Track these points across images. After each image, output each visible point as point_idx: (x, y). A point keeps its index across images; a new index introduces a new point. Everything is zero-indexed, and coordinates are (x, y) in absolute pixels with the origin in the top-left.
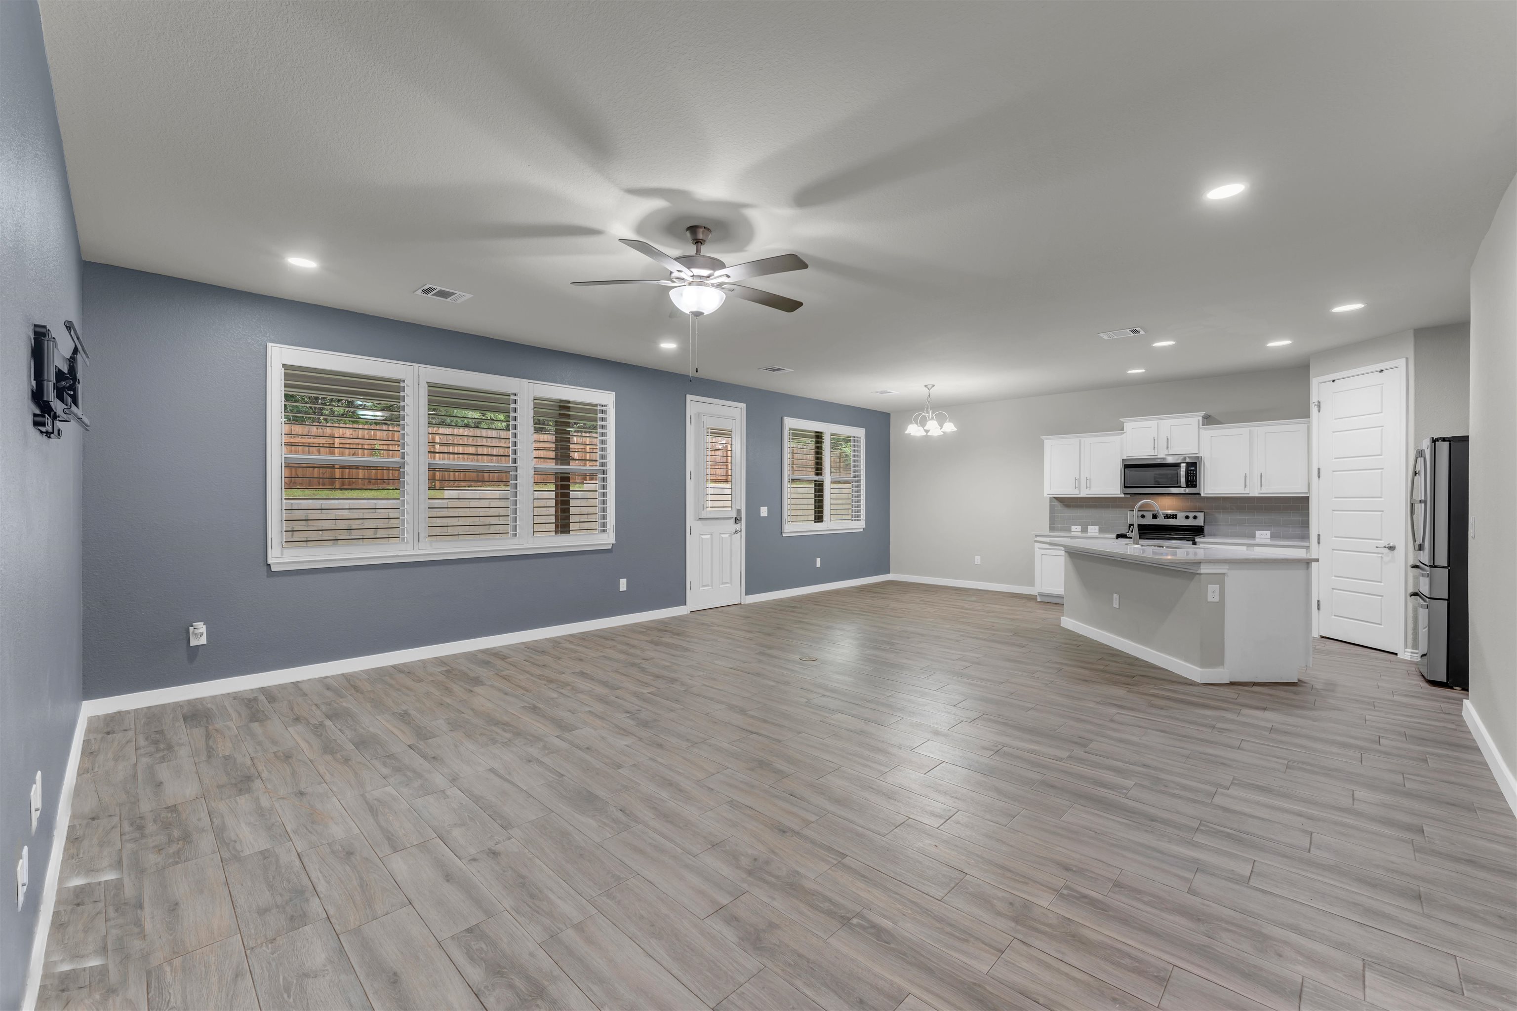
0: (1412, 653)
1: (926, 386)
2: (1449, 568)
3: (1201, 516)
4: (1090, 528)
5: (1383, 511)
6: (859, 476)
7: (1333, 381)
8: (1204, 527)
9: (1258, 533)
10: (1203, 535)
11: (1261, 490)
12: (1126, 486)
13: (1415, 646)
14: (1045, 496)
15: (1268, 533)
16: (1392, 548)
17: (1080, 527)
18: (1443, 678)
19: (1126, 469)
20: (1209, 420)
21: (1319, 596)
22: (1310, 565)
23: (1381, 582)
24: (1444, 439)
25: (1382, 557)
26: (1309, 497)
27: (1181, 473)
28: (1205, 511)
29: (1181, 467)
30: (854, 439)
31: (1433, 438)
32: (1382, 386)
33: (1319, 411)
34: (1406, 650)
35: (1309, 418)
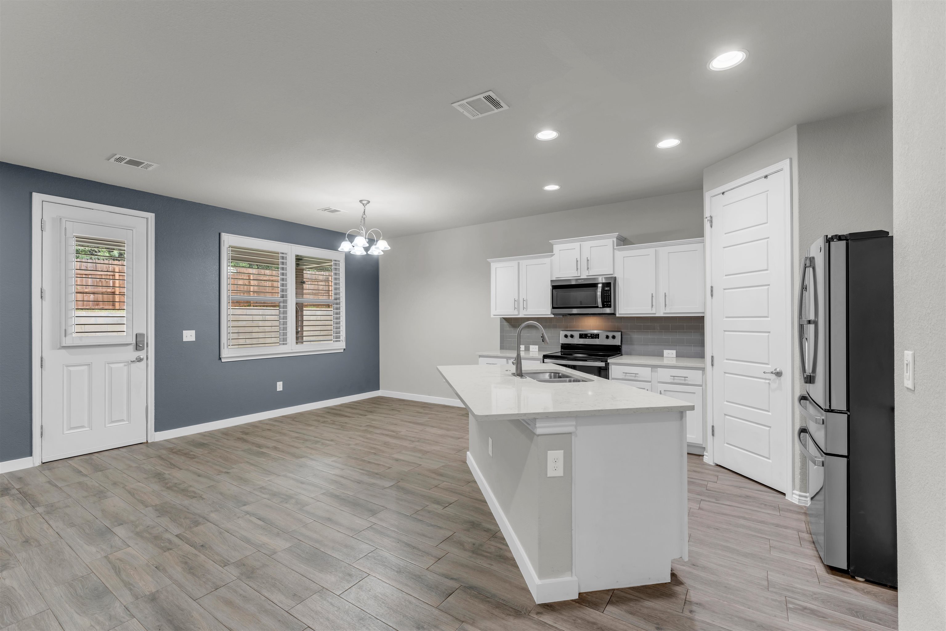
0: (800, 496)
1: (361, 201)
2: (849, 414)
3: (618, 335)
4: (531, 347)
5: (769, 332)
6: (339, 299)
7: (723, 193)
8: (621, 346)
9: (666, 352)
10: (620, 355)
11: (665, 310)
12: (554, 306)
13: (804, 488)
14: (491, 317)
15: (674, 352)
16: (779, 374)
17: (524, 346)
18: (844, 566)
19: (554, 290)
20: (623, 241)
21: (713, 421)
22: (684, 414)
23: (769, 411)
24: (840, 238)
25: (769, 383)
26: (704, 316)
27: (598, 293)
28: (623, 331)
29: (598, 287)
30: (335, 262)
31: (827, 236)
32: (767, 194)
33: (711, 227)
34: (794, 491)
35: (704, 237)
